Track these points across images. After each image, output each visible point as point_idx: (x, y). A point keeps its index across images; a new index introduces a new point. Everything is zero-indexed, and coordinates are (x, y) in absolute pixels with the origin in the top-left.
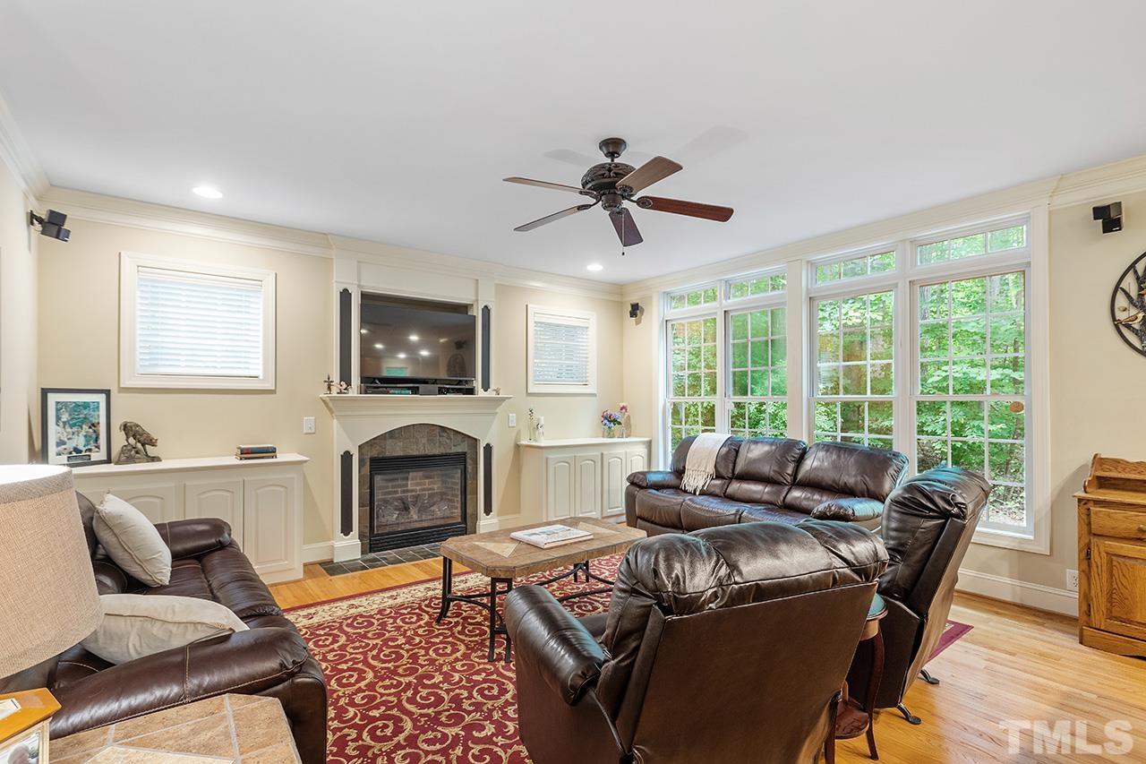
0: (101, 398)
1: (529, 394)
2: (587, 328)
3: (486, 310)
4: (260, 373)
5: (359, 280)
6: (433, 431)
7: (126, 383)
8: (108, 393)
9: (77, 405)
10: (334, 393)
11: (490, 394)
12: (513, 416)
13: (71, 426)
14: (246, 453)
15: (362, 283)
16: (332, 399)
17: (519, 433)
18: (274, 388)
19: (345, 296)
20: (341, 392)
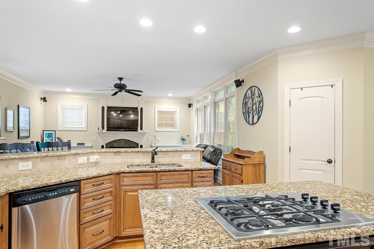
0: (54, 132)
1: (155, 131)
2: (177, 112)
3: (142, 109)
4: (84, 127)
5: (106, 103)
6: (126, 141)
7: (58, 129)
8: (55, 131)
9: (49, 133)
10: (100, 131)
11: (142, 131)
12: (150, 137)
13: (48, 137)
14: (78, 144)
15: (107, 104)
16: (99, 133)
17: (152, 142)
18: (86, 130)
19: (103, 108)
20: (101, 131)
